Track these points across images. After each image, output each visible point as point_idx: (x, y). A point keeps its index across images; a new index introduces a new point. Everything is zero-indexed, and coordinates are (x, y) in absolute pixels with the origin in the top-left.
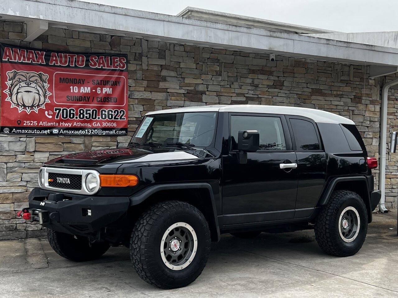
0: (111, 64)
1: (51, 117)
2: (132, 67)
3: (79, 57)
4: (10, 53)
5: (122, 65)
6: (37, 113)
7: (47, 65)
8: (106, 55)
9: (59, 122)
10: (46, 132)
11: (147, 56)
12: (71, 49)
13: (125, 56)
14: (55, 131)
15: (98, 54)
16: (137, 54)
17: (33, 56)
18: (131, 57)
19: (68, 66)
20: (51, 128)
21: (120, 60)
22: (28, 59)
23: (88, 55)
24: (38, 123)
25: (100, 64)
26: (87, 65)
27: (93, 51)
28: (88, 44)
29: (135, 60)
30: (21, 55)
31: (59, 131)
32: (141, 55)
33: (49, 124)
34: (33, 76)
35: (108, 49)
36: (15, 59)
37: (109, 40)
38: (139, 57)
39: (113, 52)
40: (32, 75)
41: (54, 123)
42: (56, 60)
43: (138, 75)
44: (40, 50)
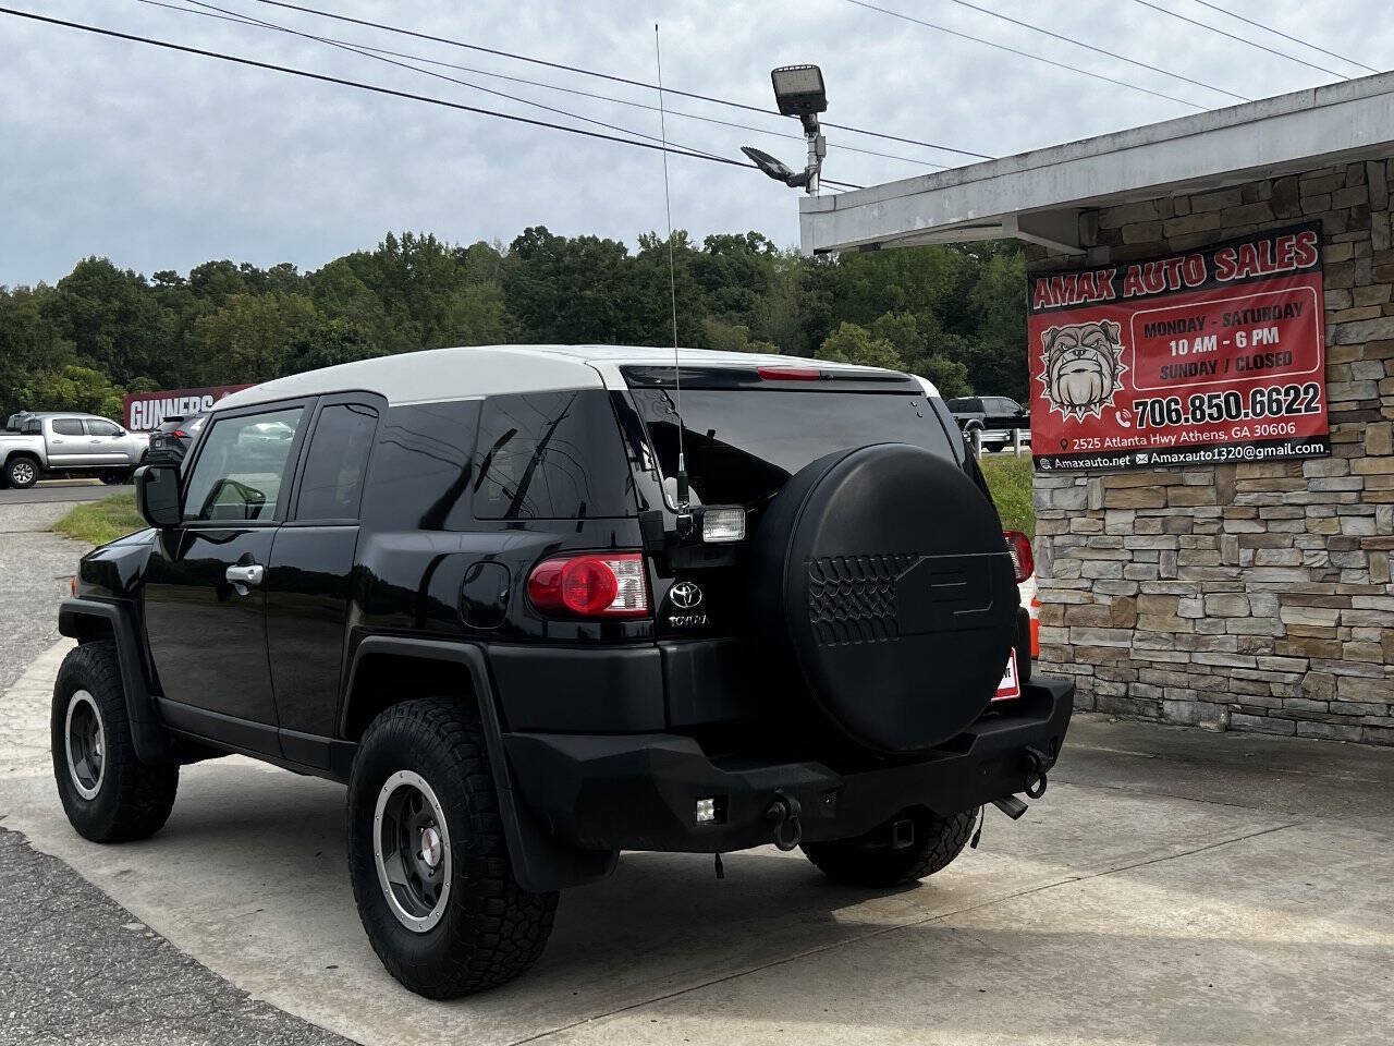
0: (1273, 261)
1: (1127, 424)
2: (1338, 254)
3: (1187, 263)
4: (1046, 291)
5: (1304, 255)
6: (1099, 417)
7: (1119, 300)
8: (1256, 238)
9: (1146, 434)
10: (1121, 462)
11: (1386, 209)
12: (1174, 245)
13: (1316, 225)
14: (1141, 458)
15: (1236, 242)
16: (1354, 211)
17: (1090, 286)
18: (1333, 226)
19: (1167, 290)
20: (1132, 451)
21: (1300, 244)
22: (1079, 297)
23: (1210, 249)
24: (1102, 442)
25: (1242, 266)
26: (1211, 278)
27: (1225, 235)
28: (1212, 223)
29: (1349, 228)
30: (1066, 289)
31: (1150, 459)
32: (1365, 211)
33: (1126, 443)
34: (1091, 333)
35: (1265, 220)
36: (1056, 302)
37: (1266, 194)
38: (1359, 219)
39: (1278, 224)
40: (1090, 329)
41: (1137, 439)
42: (1137, 284)
43: (1359, 272)
44: (1106, 267)
